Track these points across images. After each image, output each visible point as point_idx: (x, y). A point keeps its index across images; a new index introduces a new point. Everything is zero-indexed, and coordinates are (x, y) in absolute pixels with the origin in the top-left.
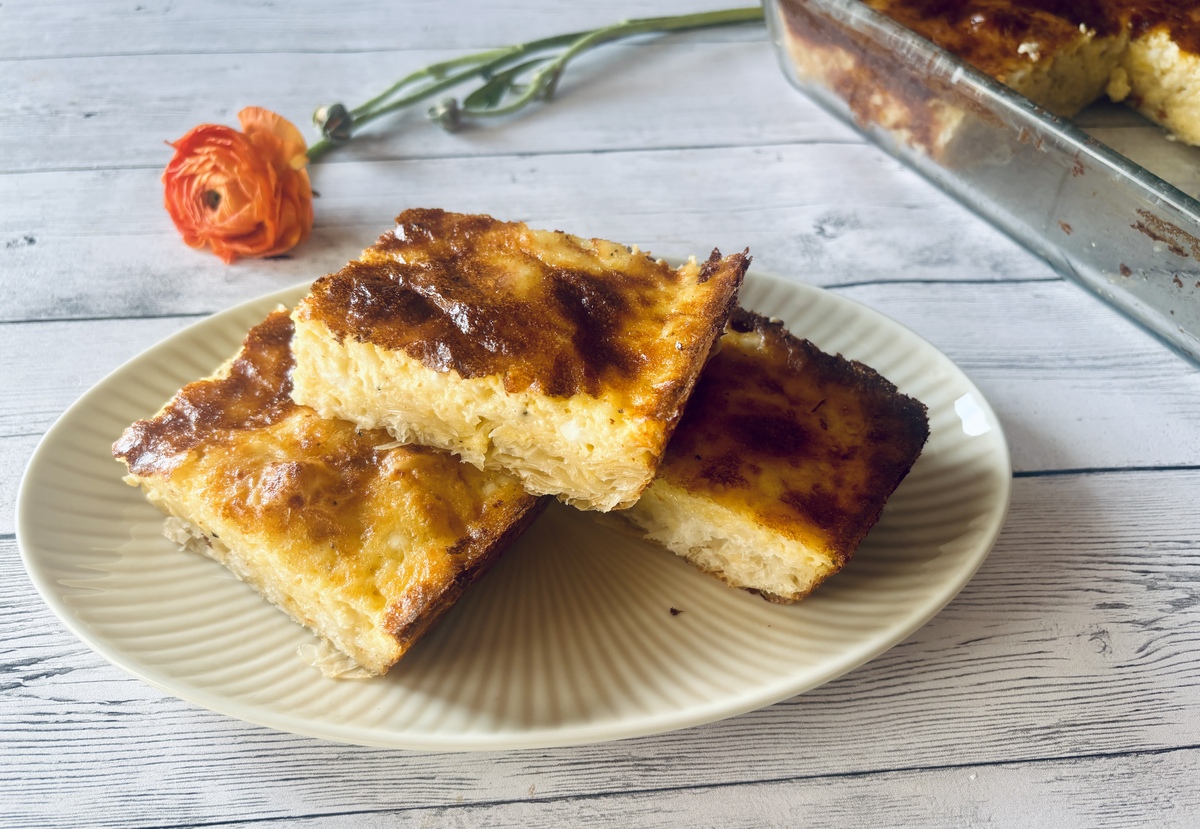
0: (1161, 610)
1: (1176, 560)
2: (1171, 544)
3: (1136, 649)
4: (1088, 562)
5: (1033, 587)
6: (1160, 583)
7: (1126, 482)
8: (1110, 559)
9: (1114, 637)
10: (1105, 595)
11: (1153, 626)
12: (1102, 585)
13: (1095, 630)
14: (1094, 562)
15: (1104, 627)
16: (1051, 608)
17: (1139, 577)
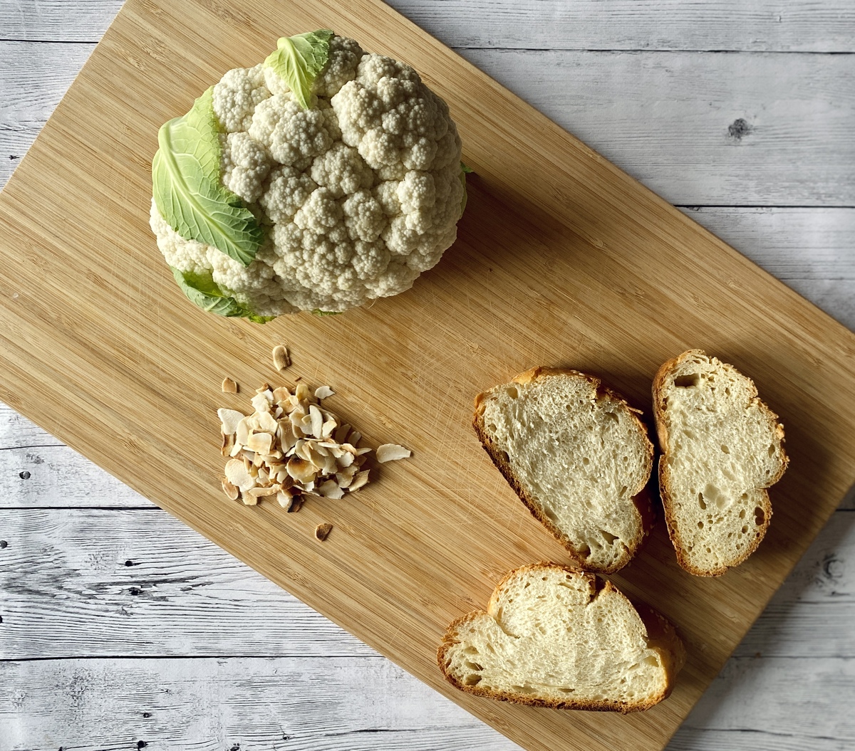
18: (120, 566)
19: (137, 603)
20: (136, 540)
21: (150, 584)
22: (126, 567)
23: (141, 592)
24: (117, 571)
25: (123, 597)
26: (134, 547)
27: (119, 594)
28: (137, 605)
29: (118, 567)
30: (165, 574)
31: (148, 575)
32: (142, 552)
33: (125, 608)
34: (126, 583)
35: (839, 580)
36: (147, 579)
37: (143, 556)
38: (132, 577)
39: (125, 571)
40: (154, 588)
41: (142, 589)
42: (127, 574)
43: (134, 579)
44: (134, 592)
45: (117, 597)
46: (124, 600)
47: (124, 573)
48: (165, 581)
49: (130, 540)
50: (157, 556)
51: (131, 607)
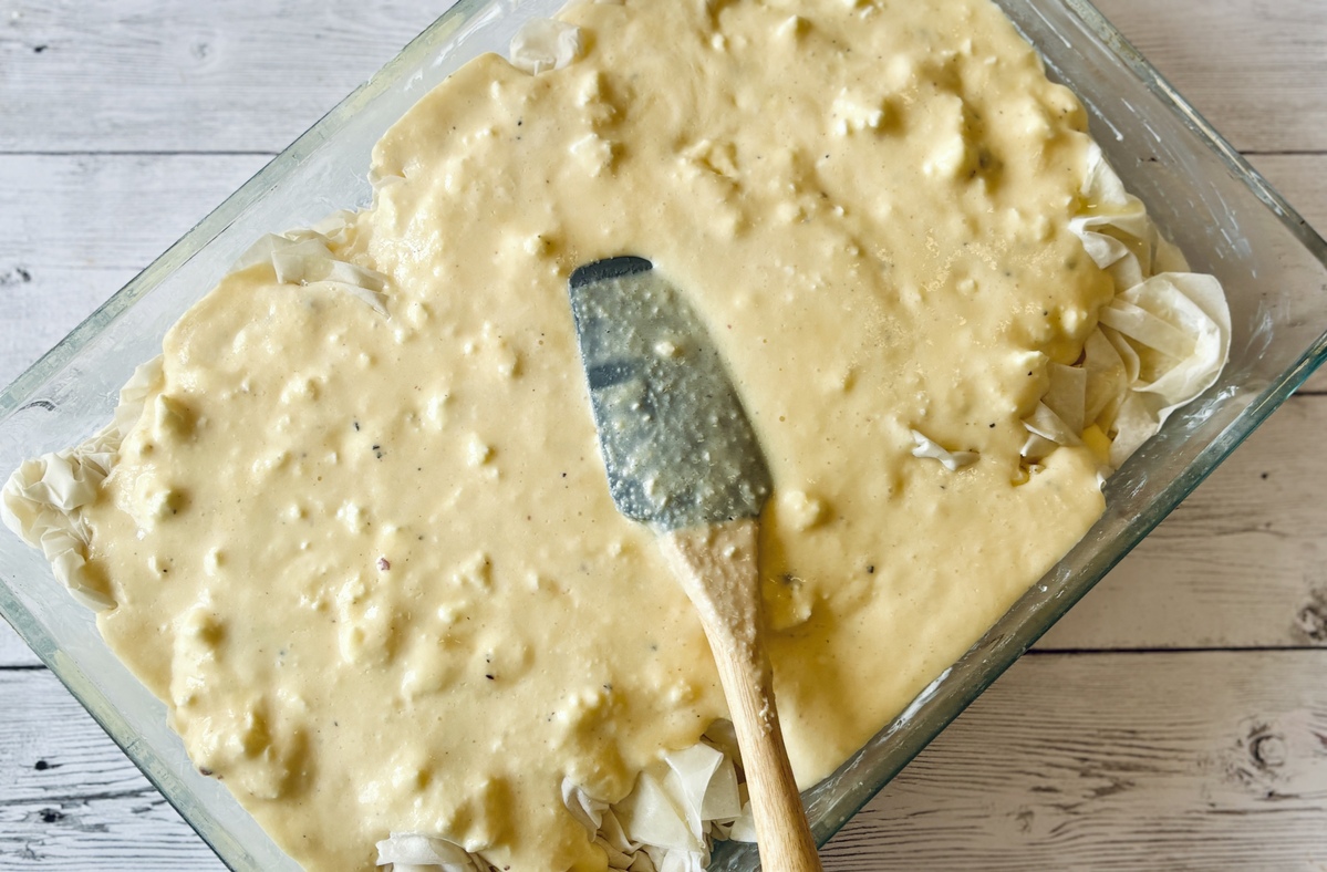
0: (1085, 797)
1: (1116, 749)
2: (1117, 734)
3: (1051, 829)
4: (1039, 747)
5: (985, 768)
6: (1094, 771)
7: (1103, 665)
8: (1059, 745)
9: (1036, 818)
10: (1041, 779)
11: (1073, 810)
12: (1043, 770)
13: (1023, 810)
14: (1043, 747)
15: (1031, 808)
16: (992, 788)
17: (1078, 764)
18: (26, 769)
19: (53, 836)
20: (55, 723)
21: (79, 802)
22: (37, 772)
23: (62, 817)
24: (20, 780)
25: (29, 826)
26: (51, 735)
27: (23, 821)
28: (53, 840)
29: (21, 772)
30: (105, 783)
31: (74, 786)
32: (67, 745)
33: (31, 847)
34: (34, 801)
35: (1278, 771)
36: (72, 793)
37: (66, 752)
38: (46, 788)
39: (34, 779)
40: (85, 809)
41: (63, 812)
42: (39, 784)
43: (50, 794)
44: (49, 817)
45: (18, 827)
46: (30, 831)
47: (33, 782)
48: (104, 796)
49: (45, 724)
50: (92, 750)
51: (43, 844)
